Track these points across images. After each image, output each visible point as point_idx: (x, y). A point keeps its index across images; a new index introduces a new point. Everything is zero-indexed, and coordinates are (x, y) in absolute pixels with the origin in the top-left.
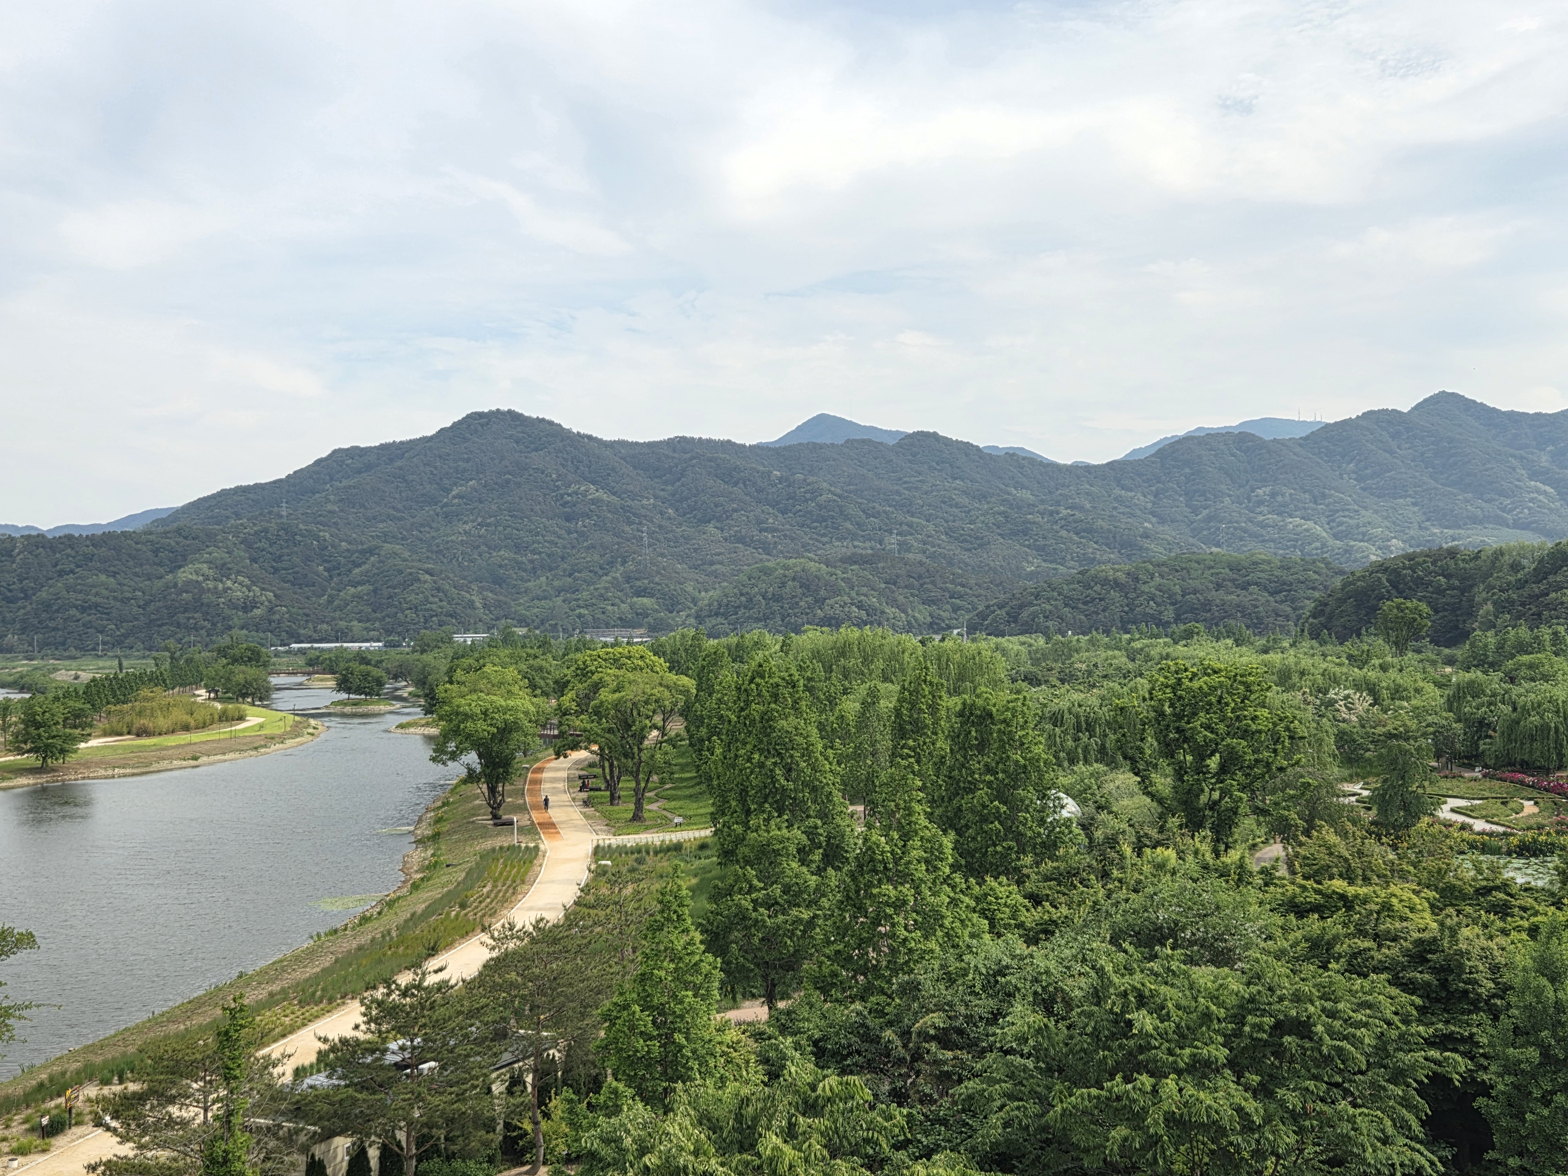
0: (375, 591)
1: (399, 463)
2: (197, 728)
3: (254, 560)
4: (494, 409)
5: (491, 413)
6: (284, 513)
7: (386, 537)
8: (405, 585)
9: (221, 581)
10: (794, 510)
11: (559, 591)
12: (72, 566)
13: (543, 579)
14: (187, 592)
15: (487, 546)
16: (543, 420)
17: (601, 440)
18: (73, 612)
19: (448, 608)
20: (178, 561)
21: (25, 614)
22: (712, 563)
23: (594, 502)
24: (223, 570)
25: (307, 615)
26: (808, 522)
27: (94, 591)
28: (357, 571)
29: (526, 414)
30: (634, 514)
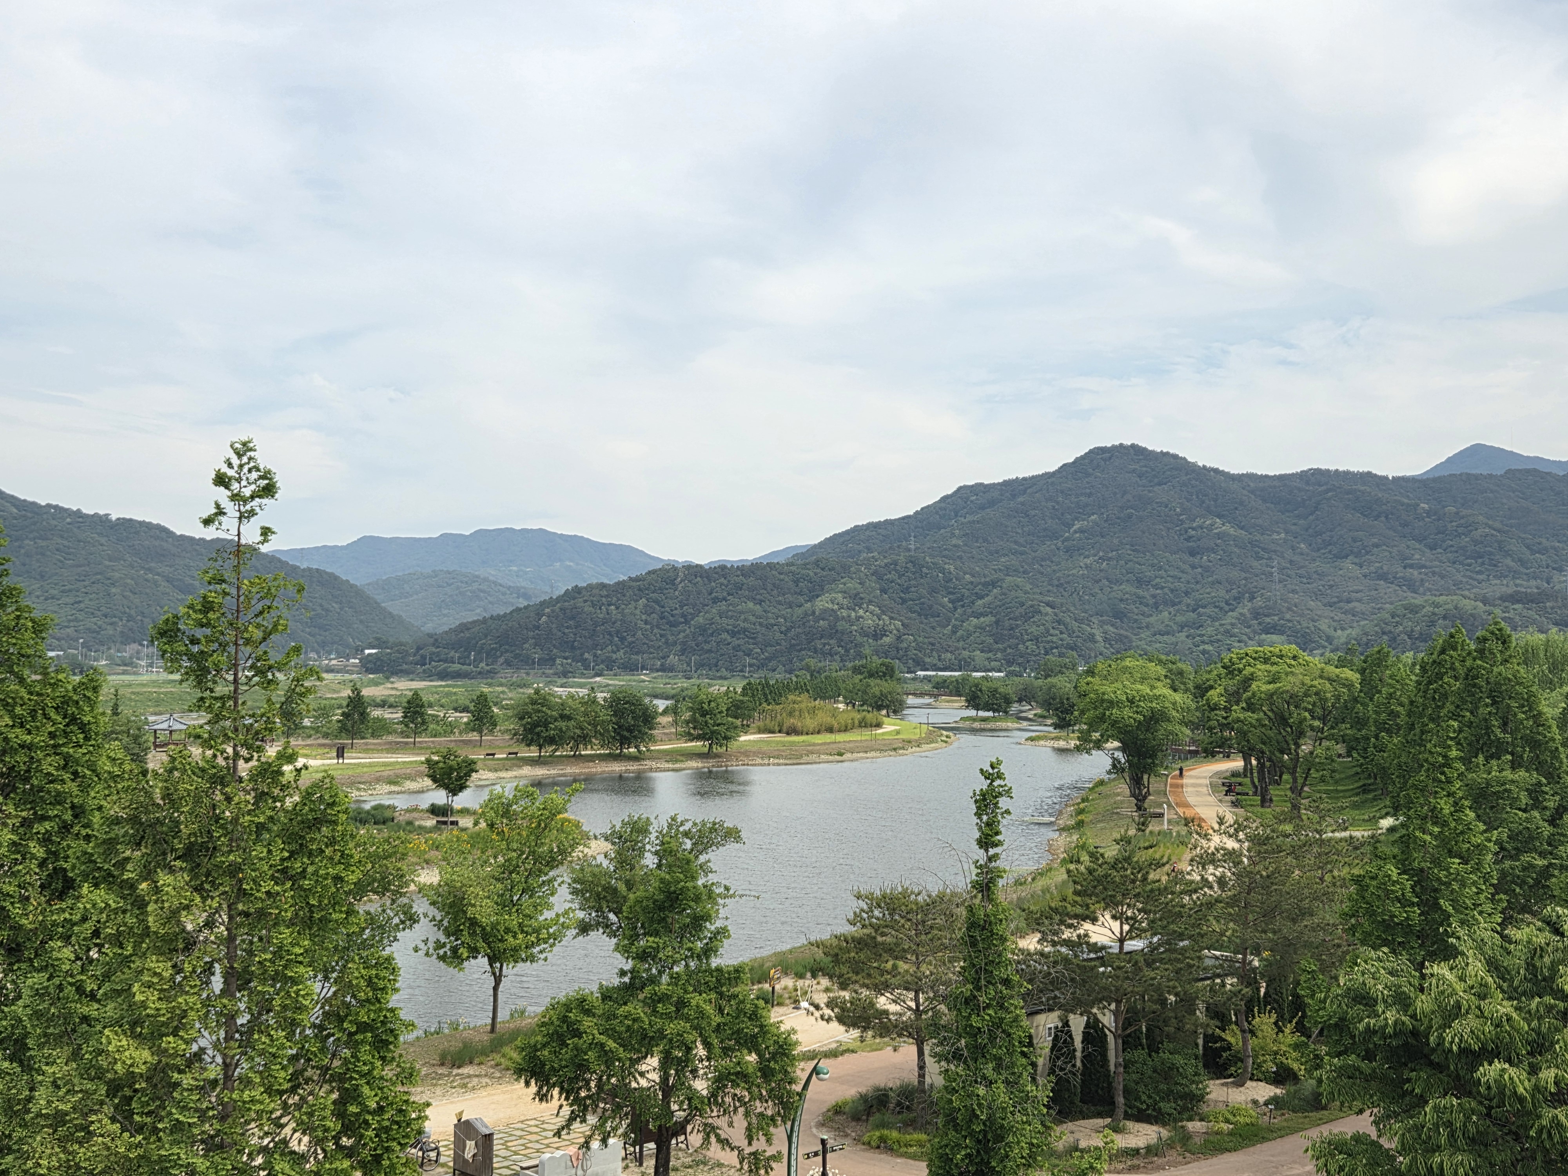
0: (997, 622)
1: (1021, 499)
2: (840, 731)
3: (884, 591)
4: (1117, 443)
5: (1114, 447)
6: (912, 547)
7: (1008, 570)
8: (1026, 617)
9: (854, 610)
10: (1444, 545)
11: (1182, 627)
12: (725, 594)
13: (1166, 614)
14: (823, 619)
15: (1108, 579)
16: (1168, 453)
17: (1228, 473)
18: (725, 636)
19: (1068, 640)
20: (815, 590)
21: (685, 637)
22: (1349, 601)
23: (1219, 536)
24: (856, 600)
25: (933, 644)
26: (1461, 558)
27: (743, 617)
28: (980, 602)
29: (1150, 448)
30: (1263, 549)
